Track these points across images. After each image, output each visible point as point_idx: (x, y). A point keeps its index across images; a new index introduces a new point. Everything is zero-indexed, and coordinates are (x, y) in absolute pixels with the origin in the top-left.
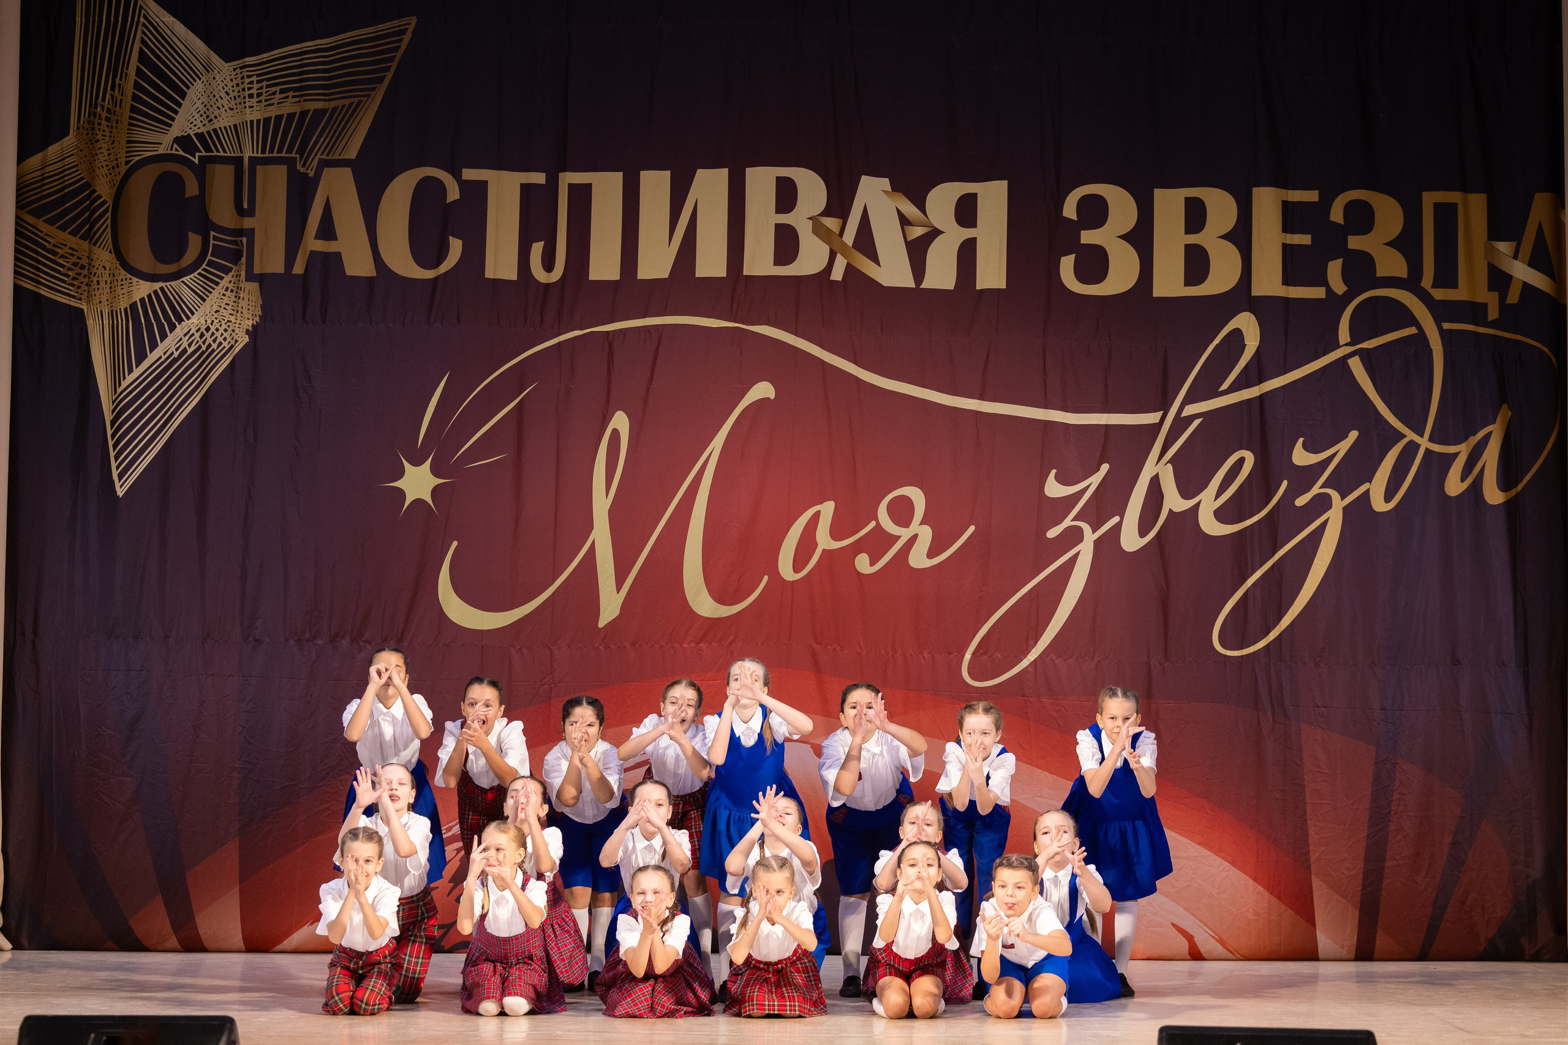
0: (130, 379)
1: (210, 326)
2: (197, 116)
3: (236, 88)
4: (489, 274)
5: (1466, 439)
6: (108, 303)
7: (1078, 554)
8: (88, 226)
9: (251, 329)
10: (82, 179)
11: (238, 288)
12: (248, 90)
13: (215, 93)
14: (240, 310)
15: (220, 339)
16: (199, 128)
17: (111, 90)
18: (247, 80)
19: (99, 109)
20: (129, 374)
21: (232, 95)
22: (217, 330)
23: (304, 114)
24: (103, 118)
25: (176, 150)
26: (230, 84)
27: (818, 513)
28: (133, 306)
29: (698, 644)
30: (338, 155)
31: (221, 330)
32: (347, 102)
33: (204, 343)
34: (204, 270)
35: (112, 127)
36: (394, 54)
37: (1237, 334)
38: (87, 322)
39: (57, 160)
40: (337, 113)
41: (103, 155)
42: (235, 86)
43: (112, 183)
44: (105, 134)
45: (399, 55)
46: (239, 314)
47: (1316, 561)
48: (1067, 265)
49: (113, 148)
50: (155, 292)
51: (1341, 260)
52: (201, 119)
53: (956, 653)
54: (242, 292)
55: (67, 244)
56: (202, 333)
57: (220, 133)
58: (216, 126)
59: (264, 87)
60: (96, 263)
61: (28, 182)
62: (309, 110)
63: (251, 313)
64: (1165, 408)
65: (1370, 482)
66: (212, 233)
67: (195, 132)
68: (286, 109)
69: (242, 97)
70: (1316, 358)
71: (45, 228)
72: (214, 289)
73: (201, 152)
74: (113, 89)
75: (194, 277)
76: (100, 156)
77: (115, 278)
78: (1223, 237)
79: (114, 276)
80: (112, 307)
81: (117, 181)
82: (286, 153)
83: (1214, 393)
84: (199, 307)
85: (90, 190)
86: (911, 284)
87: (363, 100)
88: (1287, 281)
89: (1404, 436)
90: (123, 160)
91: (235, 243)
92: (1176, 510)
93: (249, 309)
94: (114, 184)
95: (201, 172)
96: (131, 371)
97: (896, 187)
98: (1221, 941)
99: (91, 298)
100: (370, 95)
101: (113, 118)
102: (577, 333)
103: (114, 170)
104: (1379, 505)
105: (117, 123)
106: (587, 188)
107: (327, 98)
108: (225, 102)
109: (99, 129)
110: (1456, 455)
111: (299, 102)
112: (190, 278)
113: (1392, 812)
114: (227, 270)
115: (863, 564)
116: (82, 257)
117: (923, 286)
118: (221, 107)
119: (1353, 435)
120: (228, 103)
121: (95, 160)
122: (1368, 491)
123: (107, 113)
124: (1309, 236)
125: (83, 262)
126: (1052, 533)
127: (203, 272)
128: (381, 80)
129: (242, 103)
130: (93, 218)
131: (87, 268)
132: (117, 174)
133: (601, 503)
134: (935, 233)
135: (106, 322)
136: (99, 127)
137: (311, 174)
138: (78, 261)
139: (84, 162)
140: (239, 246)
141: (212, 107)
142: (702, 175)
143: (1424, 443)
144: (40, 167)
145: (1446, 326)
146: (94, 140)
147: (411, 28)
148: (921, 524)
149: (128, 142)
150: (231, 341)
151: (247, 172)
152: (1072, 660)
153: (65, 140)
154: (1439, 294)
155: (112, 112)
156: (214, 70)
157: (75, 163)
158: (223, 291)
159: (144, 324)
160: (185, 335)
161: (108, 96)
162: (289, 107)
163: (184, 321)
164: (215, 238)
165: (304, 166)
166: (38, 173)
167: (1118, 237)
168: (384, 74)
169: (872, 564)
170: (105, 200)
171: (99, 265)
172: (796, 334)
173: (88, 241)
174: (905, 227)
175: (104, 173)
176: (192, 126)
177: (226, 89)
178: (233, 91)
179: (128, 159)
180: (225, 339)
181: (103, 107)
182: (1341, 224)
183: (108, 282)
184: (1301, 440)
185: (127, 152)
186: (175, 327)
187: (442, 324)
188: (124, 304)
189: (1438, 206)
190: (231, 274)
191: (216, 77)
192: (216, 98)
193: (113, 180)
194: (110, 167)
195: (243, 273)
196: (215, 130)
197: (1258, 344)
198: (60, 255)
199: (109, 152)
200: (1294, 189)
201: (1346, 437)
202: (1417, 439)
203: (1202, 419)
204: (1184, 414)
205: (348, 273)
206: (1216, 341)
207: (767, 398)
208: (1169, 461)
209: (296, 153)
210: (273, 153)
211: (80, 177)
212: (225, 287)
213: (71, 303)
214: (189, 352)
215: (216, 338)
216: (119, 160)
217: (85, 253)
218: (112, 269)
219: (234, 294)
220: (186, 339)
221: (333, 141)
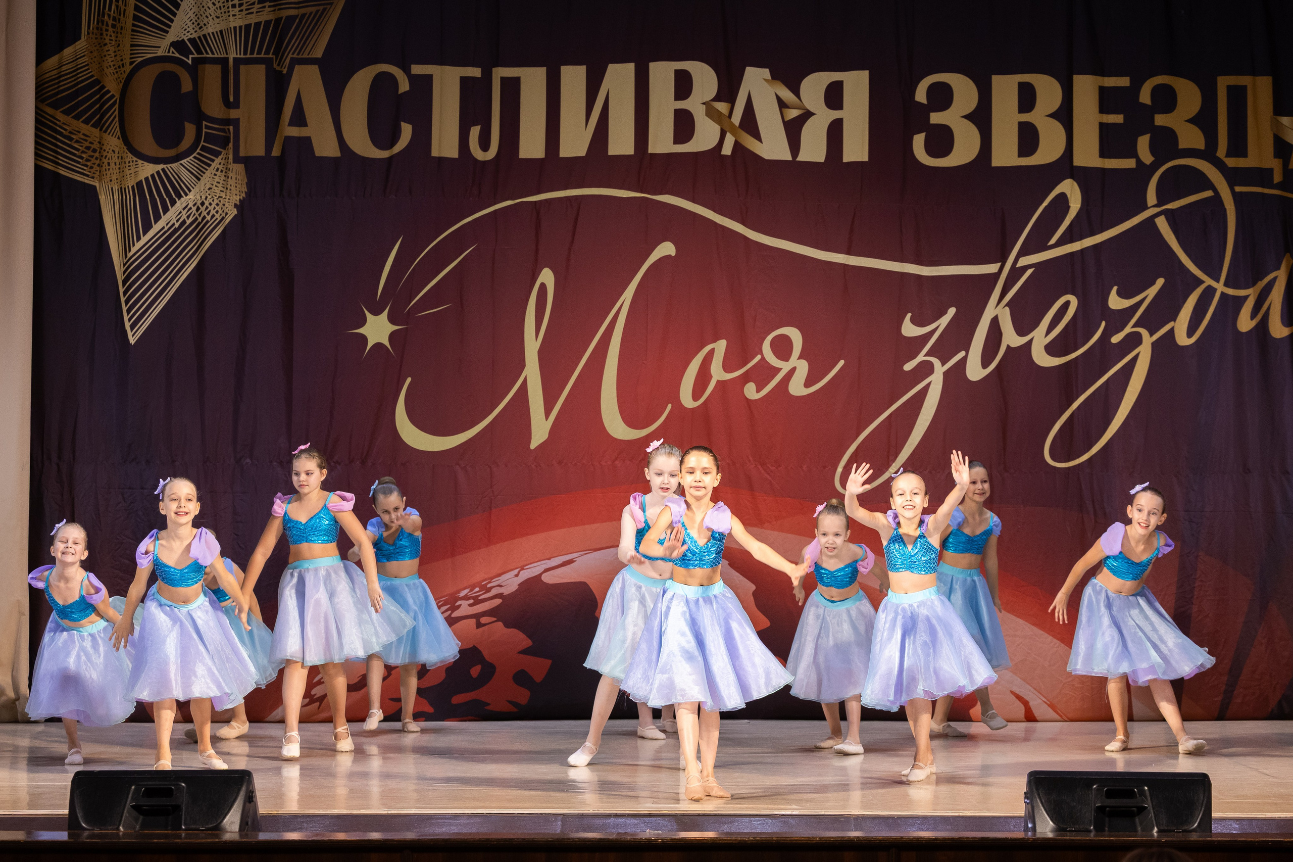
0: (138, 245)
1: (205, 201)
2: (190, 24)
4: (435, 153)
5: (1254, 284)
6: (117, 181)
7: (929, 384)
8: (98, 116)
9: (238, 203)
10: (92, 76)
11: (226, 168)
13: (204, 4)
14: (229, 187)
15: (213, 212)
16: (191, 34)
19: (106, 17)
20: (137, 242)
21: (218, 5)
22: (210, 204)
23: (278, 21)
24: (110, 24)
25: (173, 53)
27: (712, 351)
28: (139, 184)
29: (614, 461)
30: (306, 54)
31: (214, 205)
33: (200, 215)
34: (198, 154)
35: (117, 33)
37: (1063, 199)
38: (100, 197)
39: (73, 61)
40: (306, 18)
41: (110, 56)
43: (119, 80)
44: (111, 38)
46: (228, 191)
47: (1129, 389)
48: (919, 141)
49: (119, 50)
50: (158, 173)
51: (1149, 135)
52: (193, 26)
53: (830, 467)
54: (230, 172)
55: (81, 131)
56: (198, 207)
57: (208, 38)
58: (205, 32)
60: (106, 148)
61: (47, 80)
62: (282, 18)
63: (238, 190)
64: (1003, 260)
65: (1175, 321)
66: (204, 123)
67: (188, 38)
68: (263, 18)
69: (226, 7)
71: (63, 118)
72: (207, 170)
73: (194, 54)
75: (191, 160)
76: (108, 57)
77: (123, 160)
78: (1051, 116)
79: (122, 158)
80: (121, 184)
81: (123, 78)
82: (264, 54)
83: (1044, 247)
84: (195, 185)
85: (102, 84)
86: (789, 158)
87: (328, 8)
88: (1103, 154)
89: (1203, 282)
90: (127, 61)
91: (224, 130)
92: (1013, 345)
93: (236, 187)
94: (120, 81)
95: (194, 70)
96: (139, 239)
97: (775, 76)
98: (1052, 707)
99: (103, 177)
100: (333, 3)
101: (118, 25)
102: (509, 203)
103: (120, 69)
104: (1183, 339)
105: (122, 29)
106: (517, 80)
107: (297, 6)
109: (107, 35)
110: (1246, 298)
111: (275, 11)
112: (187, 161)
113: (1195, 597)
114: (217, 154)
115: (751, 391)
116: (94, 142)
117: (798, 159)
118: (209, 16)
119: (1160, 282)
120: (215, 12)
121: (104, 61)
122: (1173, 328)
123: (113, 20)
124: (1122, 116)
125: (93, 146)
126: (908, 367)
127: (197, 156)
129: (227, 12)
130: (102, 111)
131: (98, 151)
132: (123, 73)
133: (532, 345)
134: (808, 115)
135: (116, 197)
136: (107, 33)
137: (285, 71)
138: (90, 145)
139: (94, 62)
140: (226, 133)
141: (202, 16)
142: (612, 68)
143: (1220, 287)
144: (57, 67)
145: (1238, 189)
146: (102, 44)
148: (798, 359)
149: (132, 46)
150: (222, 214)
151: (232, 71)
153: (77, 43)
154: (1231, 162)
155: (117, 19)
157: (86, 63)
158: (214, 172)
159: (149, 201)
160: (184, 209)
161: (113, 6)
162: (266, 15)
163: (183, 197)
164: (207, 127)
165: (278, 65)
166: (55, 72)
167: (963, 117)
169: (758, 391)
170: (113, 94)
171: (109, 149)
172: (694, 201)
173: (99, 129)
174: (785, 111)
175: (111, 72)
176: (185, 32)
178: (219, 2)
179: (132, 60)
180: (217, 212)
181: (109, 16)
182: (1148, 105)
183: (118, 164)
184: (1115, 288)
185: (131, 54)
186: (175, 202)
187: (396, 196)
188: (131, 182)
189: (1230, 88)
190: (220, 157)
192: (204, 8)
193: (119, 78)
194: (117, 66)
195: (231, 157)
196: (204, 36)
197: (1079, 206)
198: (74, 140)
199: (116, 54)
200: (1110, 75)
201: (1153, 283)
202: (1213, 284)
203: (1033, 269)
204: (1019, 265)
205: (318, 154)
206: (1045, 204)
207: (670, 256)
208: (1006, 305)
209: (273, 54)
210: (253, 54)
211: (90, 74)
212: (216, 168)
213: (86, 181)
214: (187, 224)
215: (210, 211)
216: (124, 61)
217: (95, 139)
218: (120, 153)
219: (224, 174)
220: (184, 212)
221: (302, 42)
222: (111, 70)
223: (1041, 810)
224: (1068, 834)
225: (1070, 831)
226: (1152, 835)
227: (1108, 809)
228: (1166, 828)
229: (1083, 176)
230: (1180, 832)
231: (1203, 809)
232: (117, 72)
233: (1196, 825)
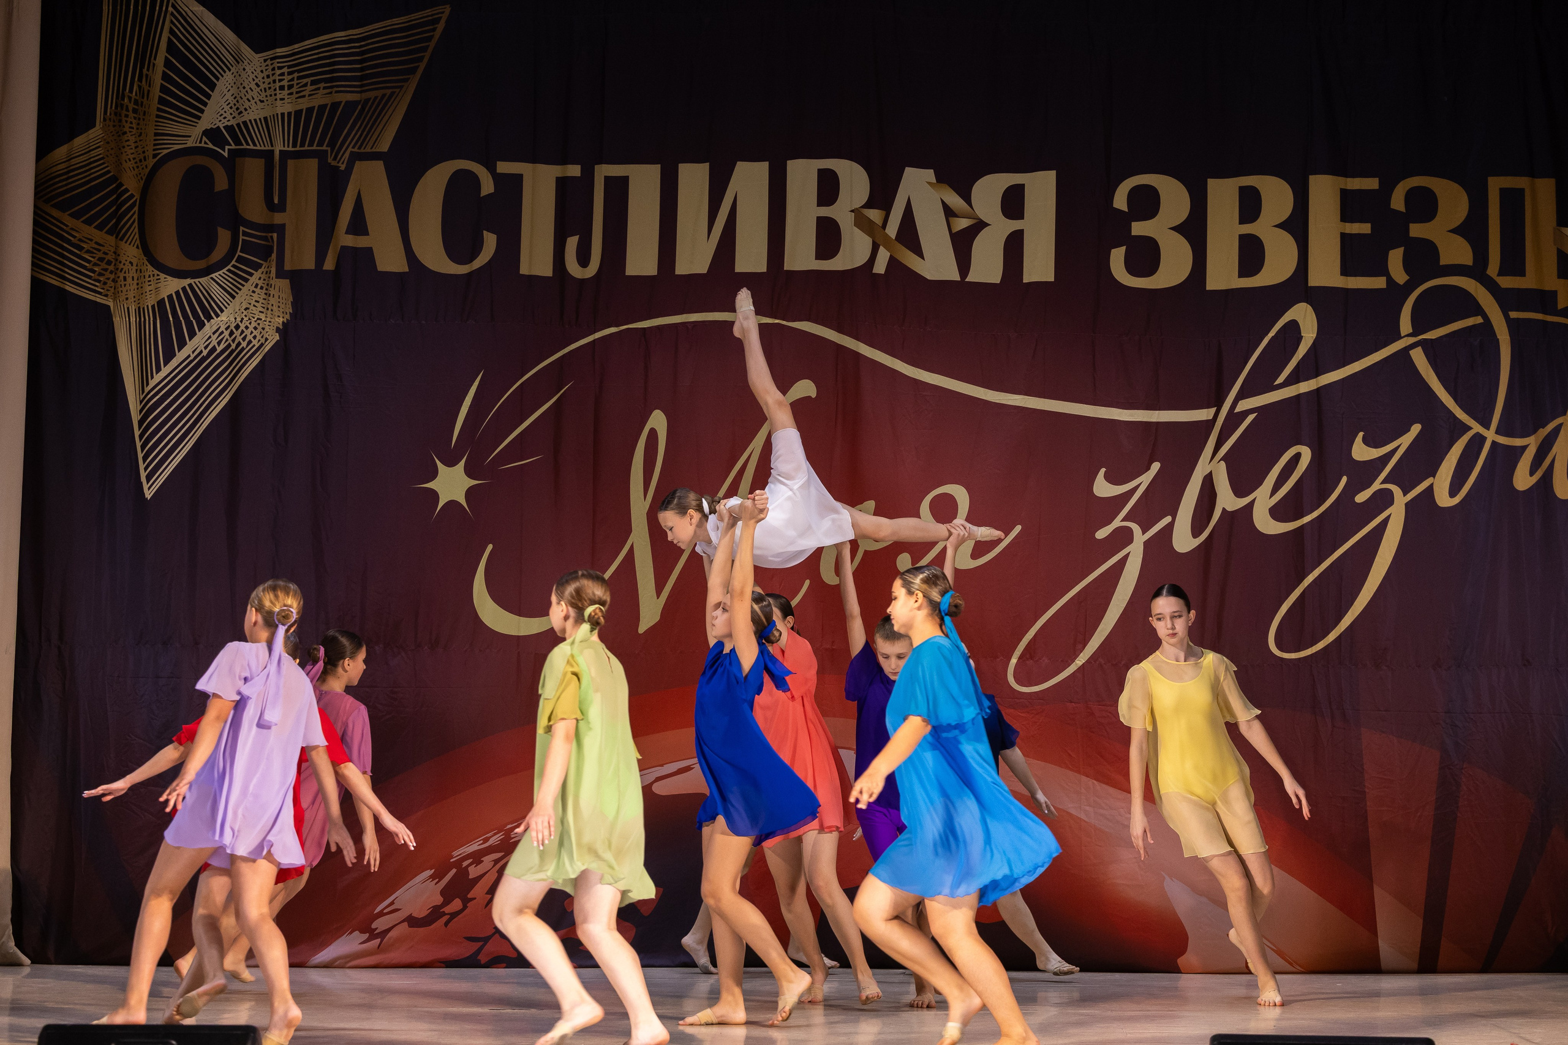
0: (158, 378)
1: (240, 324)
2: (227, 108)
3: (267, 80)
4: (524, 270)
5: (1534, 432)
6: (135, 299)
7: (1128, 555)
8: (114, 221)
9: (281, 327)
10: (109, 172)
11: (268, 285)
12: (279, 82)
13: (245, 84)
14: (270, 307)
15: (250, 337)
16: (229, 121)
17: (138, 80)
18: (278, 72)
19: (126, 100)
20: (157, 374)
21: (262, 86)
22: (247, 328)
23: (335, 106)
24: (130, 109)
25: (206, 143)
26: (262, 75)
28: (161, 303)
30: (370, 148)
31: (251, 328)
32: (379, 93)
33: (233, 341)
34: (234, 266)
35: (139, 119)
36: (427, 44)
37: (1293, 327)
38: (114, 320)
39: (83, 152)
40: (369, 104)
41: (130, 147)
42: (265, 77)
43: (139, 178)
44: (131, 125)
45: (432, 44)
46: (269, 312)
47: (1376, 561)
48: (1117, 258)
49: (140, 141)
50: (184, 289)
51: (1402, 249)
52: (231, 111)
53: (1001, 658)
54: (272, 289)
55: (93, 238)
56: (232, 331)
57: (250, 126)
58: (247, 117)
59: (295, 79)
60: (123, 259)
61: (53, 175)
62: (341, 102)
63: (282, 310)
64: (1218, 405)
65: (1434, 476)
66: (242, 228)
67: (224, 125)
68: (316, 102)
69: (273, 88)
70: (1377, 351)
71: (70, 222)
72: (243, 286)
73: (231, 145)
74: (140, 80)
75: (223, 273)
76: (127, 149)
77: (142, 274)
78: (1280, 226)
79: (141, 272)
80: (139, 303)
81: (144, 175)
82: (318, 146)
83: (1269, 387)
84: (229, 305)
85: (118, 182)
86: (956, 277)
87: (395, 92)
88: (1345, 271)
89: (1470, 428)
90: (150, 153)
91: (265, 239)
92: (1229, 509)
94: (141, 178)
95: (231, 165)
96: (158, 370)
97: (940, 179)
98: (1281, 955)
99: (117, 295)
100: (403, 86)
101: (140, 109)
102: (613, 330)
103: (142, 163)
104: (1444, 499)
105: (144, 114)
106: (625, 180)
107: (359, 90)
108: (255, 94)
111: (331, 93)
112: (220, 275)
113: (1458, 820)
114: (257, 267)
116: (108, 252)
117: (967, 280)
118: (251, 99)
119: (1416, 428)
120: (259, 95)
121: (122, 153)
122: (1431, 487)
123: (134, 104)
124: (1369, 225)
125: (108, 257)
126: (1102, 534)
127: (232, 269)
128: (413, 71)
129: (273, 95)
130: (119, 214)
131: (113, 264)
132: (145, 167)
133: (639, 506)
134: (980, 225)
135: (133, 319)
136: (126, 119)
137: (343, 167)
138: (104, 256)
139: (111, 155)
140: (269, 242)
141: (242, 99)
142: (741, 167)
143: (1491, 435)
144: (66, 159)
145: (1513, 315)
146: (120, 133)
147: (445, 17)
149: (156, 134)
150: (261, 339)
151: (278, 167)
153: (90, 131)
154: (1506, 282)
155: (140, 103)
156: (244, 61)
157: (101, 156)
158: (252, 288)
159: (172, 322)
160: (214, 333)
161: (135, 88)
162: (321, 99)
163: (213, 319)
164: (245, 234)
165: (335, 159)
166: (63, 167)
167: (1171, 229)
168: (416, 65)
170: (132, 194)
171: (126, 261)
172: (840, 331)
173: (115, 236)
174: (951, 219)
175: (131, 166)
176: (221, 118)
177: (257, 80)
178: (264, 83)
179: (155, 152)
180: (255, 337)
181: (130, 98)
182: (1402, 212)
183: (135, 278)
184: (1361, 434)
185: (155, 145)
186: (204, 325)
187: (475, 321)
188: (151, 301)
189: (1503, 192)
190: (260, 271)
191: (246, 68)
192: (245, 90)
193: (140, 174)
194: (137, 160)
195: (273, 270)
196: (245, 123)
197: (1315, 335)
198: (85, 250)
199: (137, 145)
200: (1353, 176)
201: (1409, 430)
202: (1482, 431)
203: (1255, 415)
204: (1237, 410)
205: (380, 268)
206: (1271, 334)
207: (810, 397)
208: (1223, 459)
209: (327, 146)
210: (304, 147)
211: (106, 170)
212: (254, 285)
213: (98, 300)
214: (218, 351)
215: (246, 335)
216: (146, 154)
217: (111, 248)
218: (139, 265)
219: (264, 291)
220: (214, 337)
221: (365, 133)
222: (131, 164)
229: (1320, 298)
232: (138, 167)
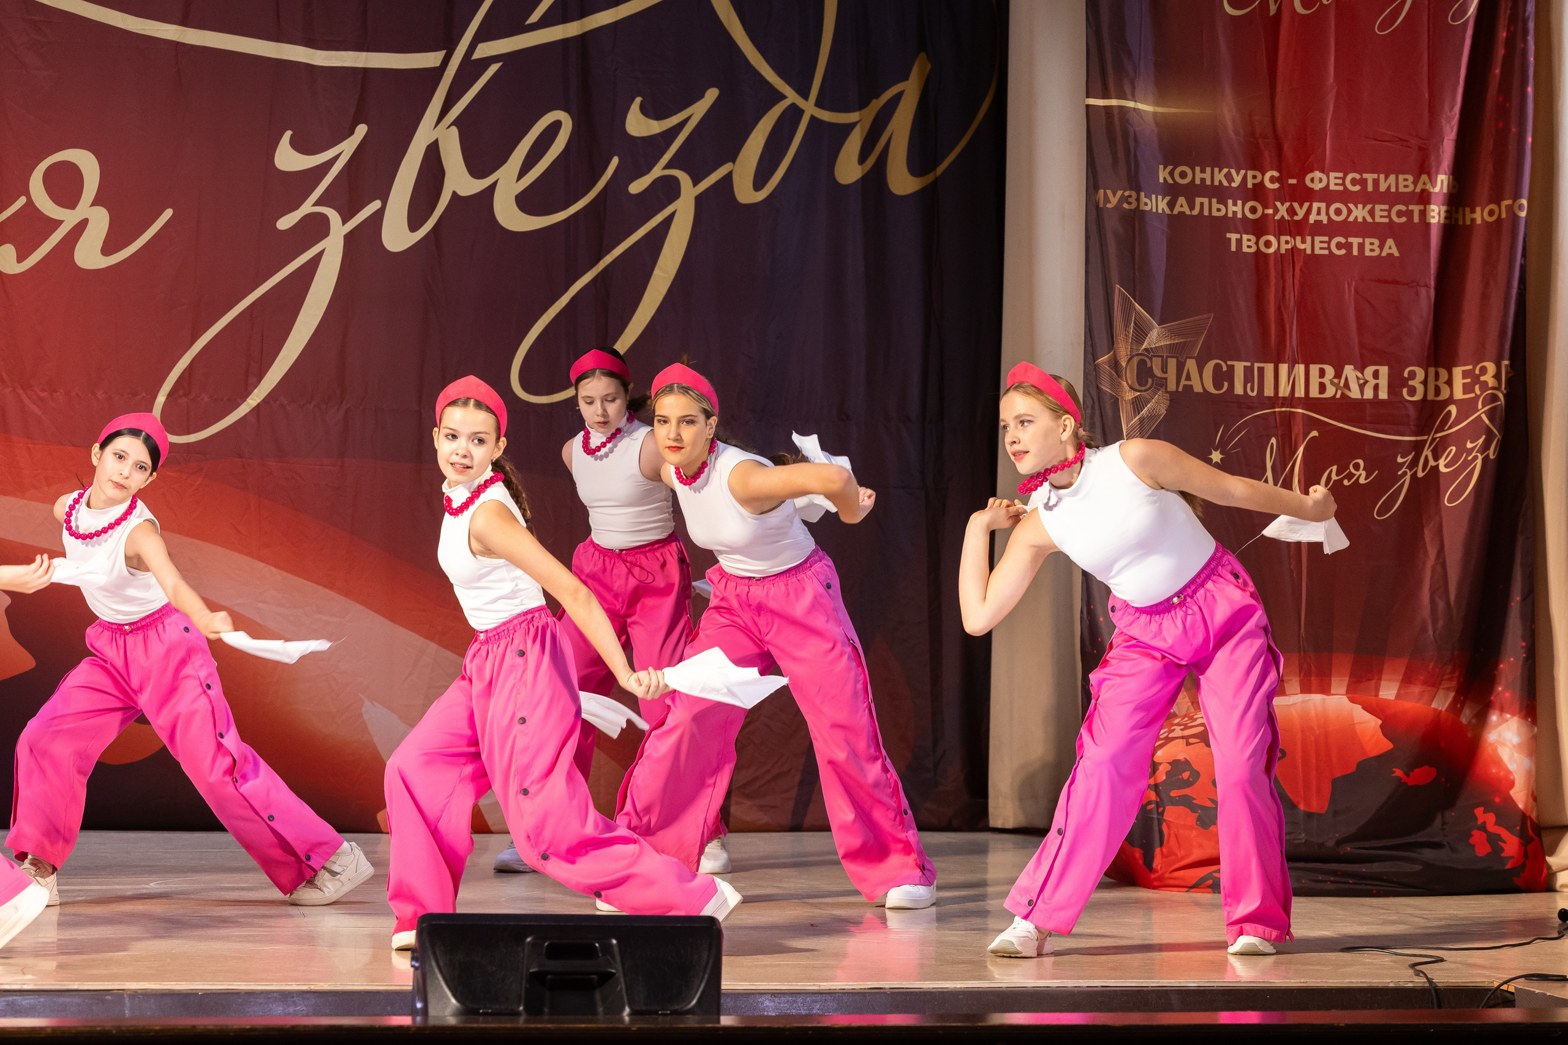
5: (866, 104)
7: (320, 255)
47: (657, 272)
53: (144, 394)
64: (449, 48)
65: (733, 159)
83: (520, 28)
89: (783, 97)
92: (463, 192)
104: (746, 193)
110: (849, 128)
115: (8, 259)
119: (712, 95)
122: (731, 173)
126: (285, 223)
143: (809, 108)
148: (93, 204)
152: (311, 406)
169: (20, 259)
184: (638, 100)
201: (702, 96)
202: (800, 102)
203: (500, 64)
204: (475, 57)
208: (454, 123)
223: (438, 979)
224: (481, 1018)
225: (484, 1014)
226: (622, 1021)
227: (549, 977)
228: (644, 1008)
230: (667, 1015)
231: (706, 976)
233: (694, 1002)
